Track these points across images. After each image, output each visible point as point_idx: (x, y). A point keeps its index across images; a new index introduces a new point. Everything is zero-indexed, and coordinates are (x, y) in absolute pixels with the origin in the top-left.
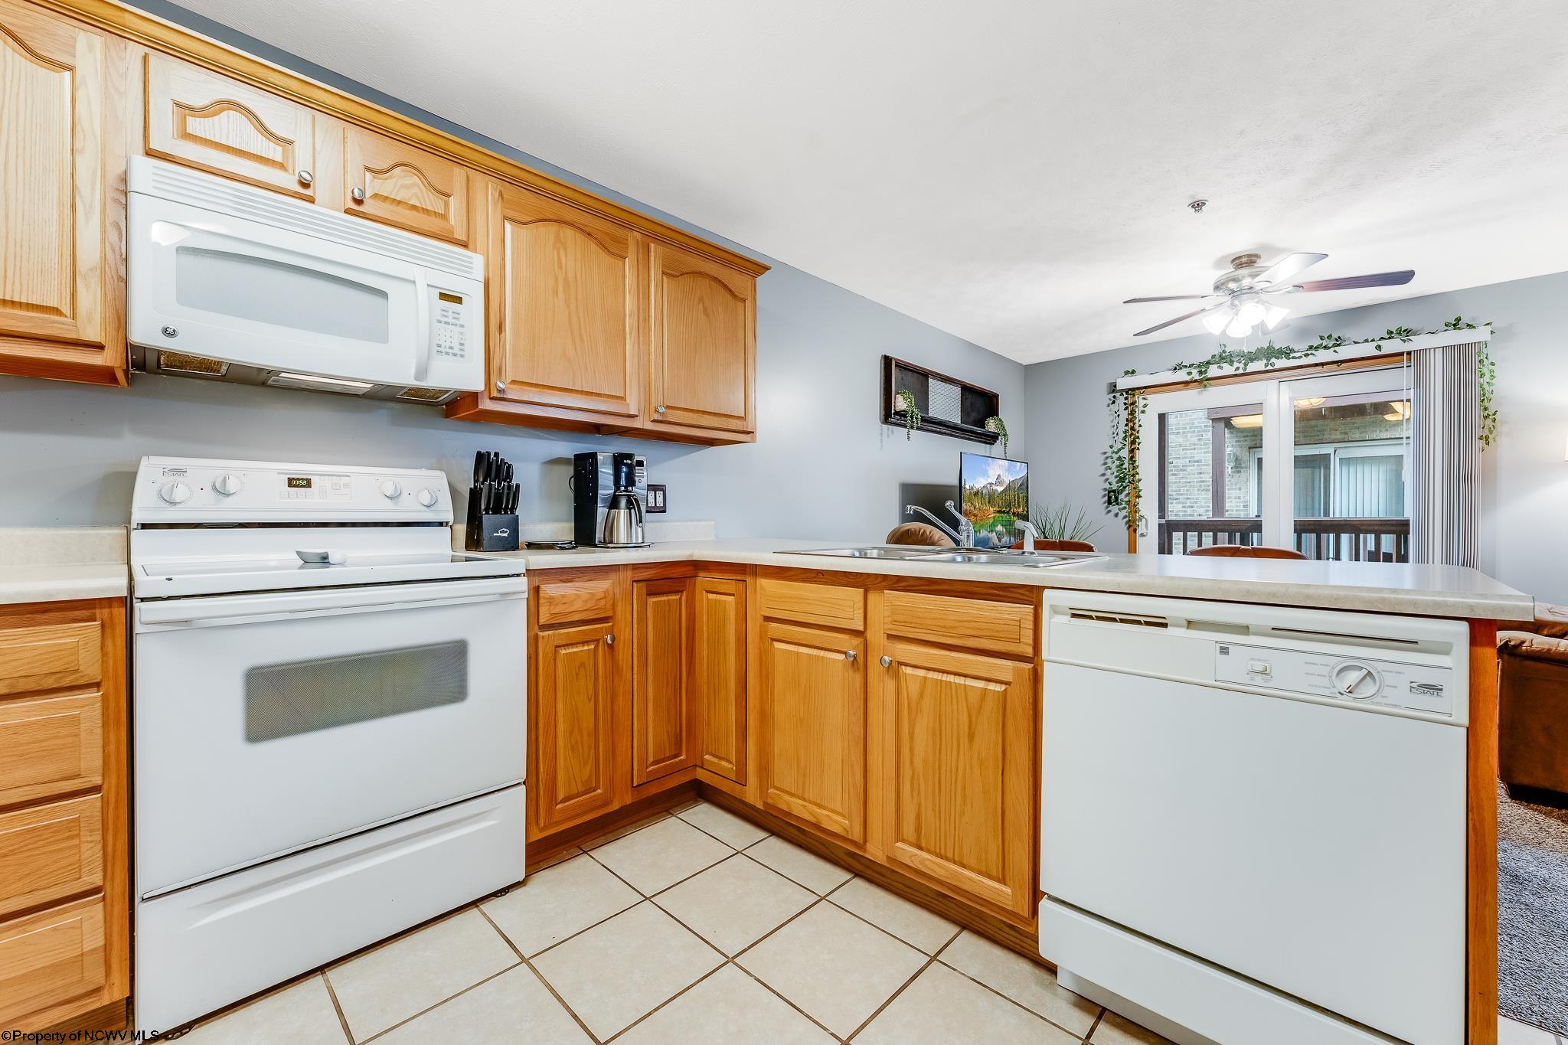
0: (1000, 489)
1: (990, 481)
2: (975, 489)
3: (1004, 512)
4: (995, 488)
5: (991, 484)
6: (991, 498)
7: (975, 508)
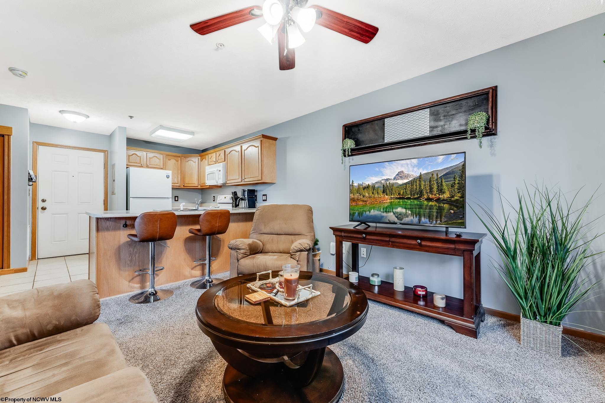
0: (400, 182)
1: (385, 178)
2: (364, 185)
3: (409, 198)
4: (392, 182)
5: (387, 180)
6: (387, 189)
7: (363, 196)
